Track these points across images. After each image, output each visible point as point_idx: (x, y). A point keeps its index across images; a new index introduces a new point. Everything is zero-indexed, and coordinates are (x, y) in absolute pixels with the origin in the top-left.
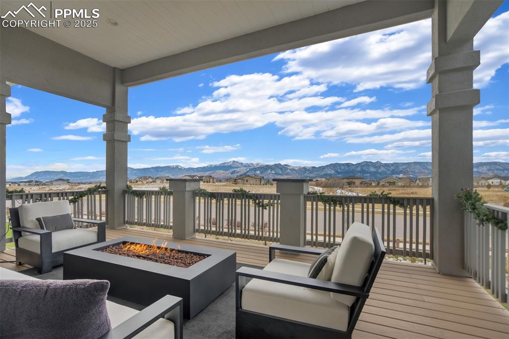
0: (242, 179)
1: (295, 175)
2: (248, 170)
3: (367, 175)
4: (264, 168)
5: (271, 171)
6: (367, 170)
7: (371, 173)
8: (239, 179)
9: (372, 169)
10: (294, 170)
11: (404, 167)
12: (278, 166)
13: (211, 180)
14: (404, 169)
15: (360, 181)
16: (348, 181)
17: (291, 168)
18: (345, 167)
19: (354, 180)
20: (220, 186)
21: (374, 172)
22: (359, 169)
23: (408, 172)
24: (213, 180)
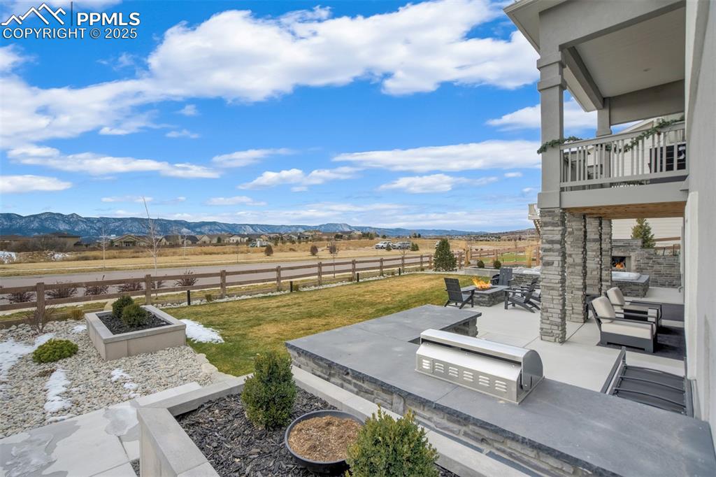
9: (63, 227)
11: (117, 224)
15: (75, 241)
21: (67, 231)
22: (34, 224)
23: (123, 231)
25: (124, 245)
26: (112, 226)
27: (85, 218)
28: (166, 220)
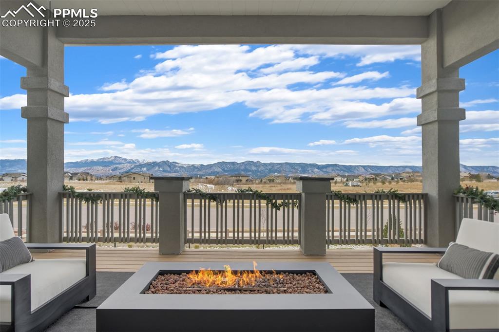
0: (128, 177)
1: (184, 172)
2: (133, 166)
3: (249, 173)
4: (150, 164)
5: (159, 168)
6: (249, 169)
7: (252, 171)
8: (125, 176)
9: (254, 168)
10: (183, 167)
11: (278, 167)
12: (166, 163)
13: (89, 178)
14: (278, 168)
15: (247, 178)
16: (236, 178)
17: (180, 165)
18: (231, 165)
19: (241, 178)
20: (103, 184)
21: (256, 171)
22: (243, 168)
23: (281, 171)
24: (92, 177)
25: (268, 182)
26: (276, 168)
27: (264, 164)
28: (304, 164)
